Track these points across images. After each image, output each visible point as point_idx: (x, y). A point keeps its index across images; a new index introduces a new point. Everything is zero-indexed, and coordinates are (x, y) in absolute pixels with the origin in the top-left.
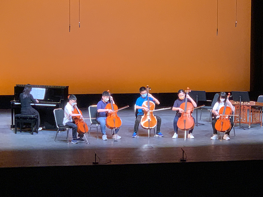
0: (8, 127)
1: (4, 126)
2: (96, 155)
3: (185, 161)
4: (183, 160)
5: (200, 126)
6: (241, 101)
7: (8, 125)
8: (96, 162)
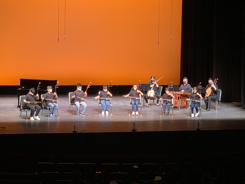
0: (15, 107)
1: (13, 106)
2: (75, 126)
3: (135, 130)
4: (134, 130)
5: (146, 108)
6: (174, 91)
7: (15, 106)
8: (75, 131)
